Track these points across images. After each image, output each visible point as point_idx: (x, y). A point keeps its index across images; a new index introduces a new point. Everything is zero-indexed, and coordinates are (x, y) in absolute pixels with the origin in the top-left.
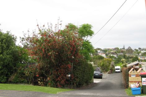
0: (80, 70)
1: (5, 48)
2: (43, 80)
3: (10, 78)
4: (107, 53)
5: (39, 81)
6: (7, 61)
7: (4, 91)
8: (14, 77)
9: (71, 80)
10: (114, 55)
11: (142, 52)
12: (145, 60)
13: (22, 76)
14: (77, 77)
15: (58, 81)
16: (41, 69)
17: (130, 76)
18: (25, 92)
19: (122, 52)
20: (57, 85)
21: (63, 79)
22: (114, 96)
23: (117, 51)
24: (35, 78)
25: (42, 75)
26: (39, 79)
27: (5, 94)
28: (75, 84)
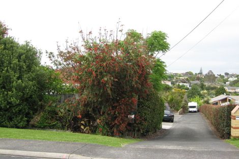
0: (149, 107)
1: (24, 70)
2: (89, 123)
3: (32, 120)
4: (174, 80)
5: (82, 124)
6: (29, 90)
7: (31, 142)
8: (39, 119)
9: (135, 124)
10: (185, 84)
11: (231, 79)
12: (235, 92)
13: (52, 117)
14: (145, 120)
15: (116, 126)
16: (86, 105)
17: (235, 119)
18: (67, 143)
19: (198, 79)
20: (113, 132)
21: (123, 123)
22: (220, 151)
23: (190, 77)
24: (75, 119)
25: (87, 115)
26: (83, 122)
27: (35, 147)
28: (141, 130)
